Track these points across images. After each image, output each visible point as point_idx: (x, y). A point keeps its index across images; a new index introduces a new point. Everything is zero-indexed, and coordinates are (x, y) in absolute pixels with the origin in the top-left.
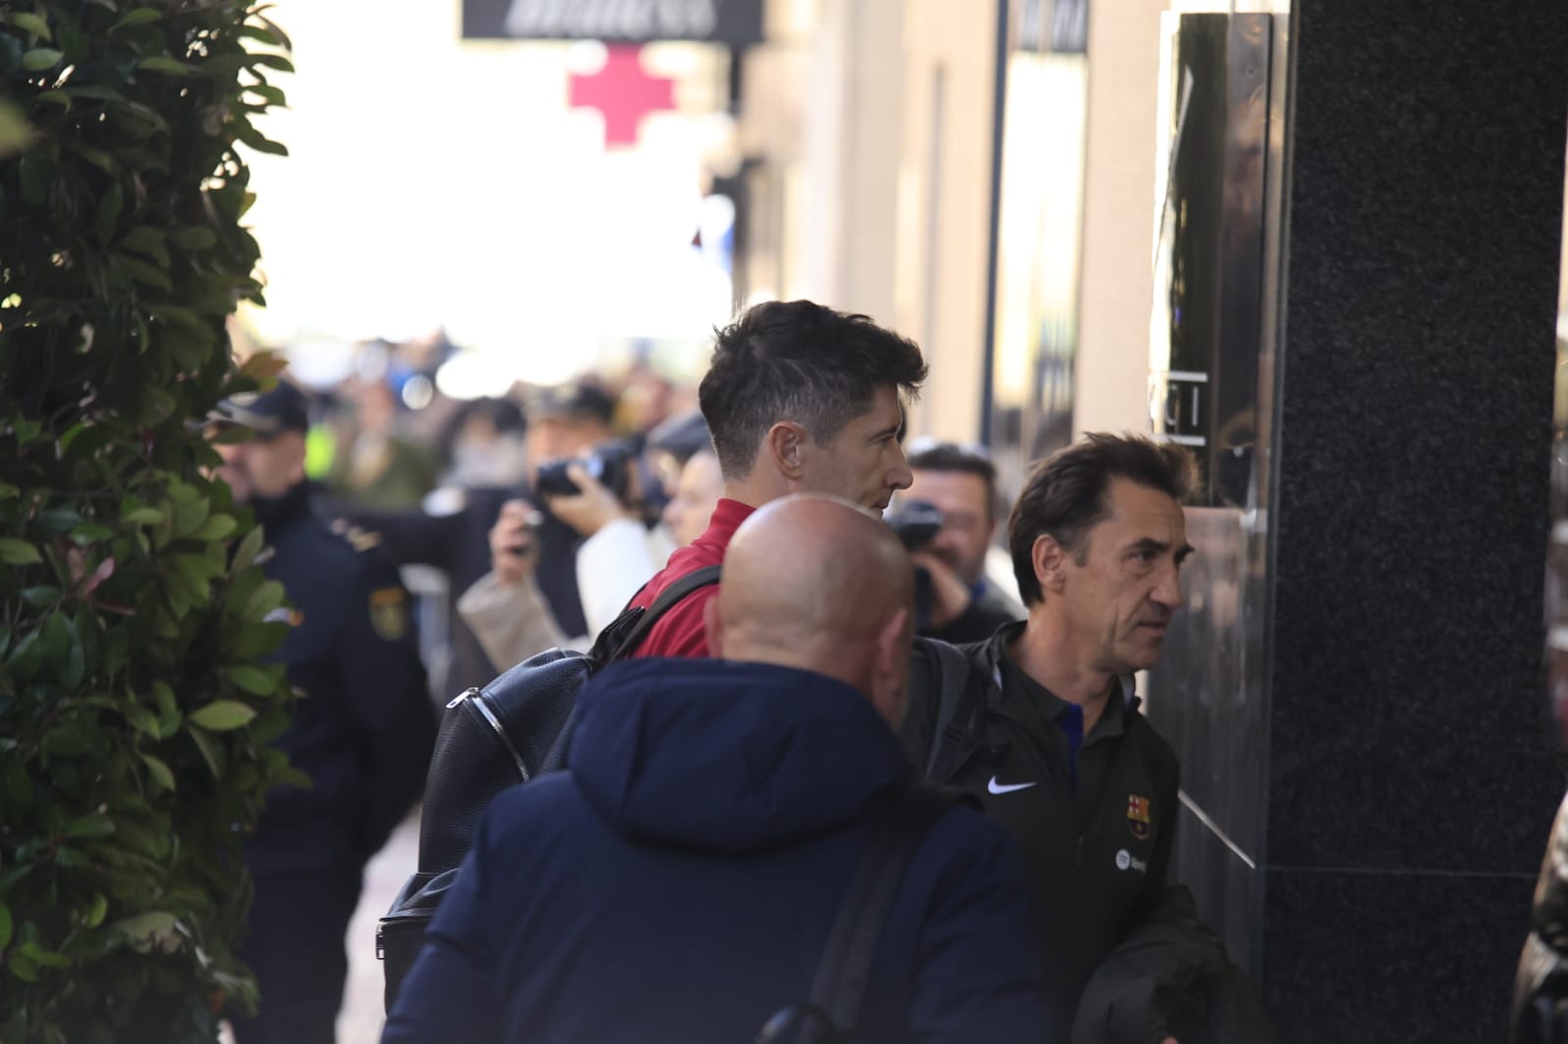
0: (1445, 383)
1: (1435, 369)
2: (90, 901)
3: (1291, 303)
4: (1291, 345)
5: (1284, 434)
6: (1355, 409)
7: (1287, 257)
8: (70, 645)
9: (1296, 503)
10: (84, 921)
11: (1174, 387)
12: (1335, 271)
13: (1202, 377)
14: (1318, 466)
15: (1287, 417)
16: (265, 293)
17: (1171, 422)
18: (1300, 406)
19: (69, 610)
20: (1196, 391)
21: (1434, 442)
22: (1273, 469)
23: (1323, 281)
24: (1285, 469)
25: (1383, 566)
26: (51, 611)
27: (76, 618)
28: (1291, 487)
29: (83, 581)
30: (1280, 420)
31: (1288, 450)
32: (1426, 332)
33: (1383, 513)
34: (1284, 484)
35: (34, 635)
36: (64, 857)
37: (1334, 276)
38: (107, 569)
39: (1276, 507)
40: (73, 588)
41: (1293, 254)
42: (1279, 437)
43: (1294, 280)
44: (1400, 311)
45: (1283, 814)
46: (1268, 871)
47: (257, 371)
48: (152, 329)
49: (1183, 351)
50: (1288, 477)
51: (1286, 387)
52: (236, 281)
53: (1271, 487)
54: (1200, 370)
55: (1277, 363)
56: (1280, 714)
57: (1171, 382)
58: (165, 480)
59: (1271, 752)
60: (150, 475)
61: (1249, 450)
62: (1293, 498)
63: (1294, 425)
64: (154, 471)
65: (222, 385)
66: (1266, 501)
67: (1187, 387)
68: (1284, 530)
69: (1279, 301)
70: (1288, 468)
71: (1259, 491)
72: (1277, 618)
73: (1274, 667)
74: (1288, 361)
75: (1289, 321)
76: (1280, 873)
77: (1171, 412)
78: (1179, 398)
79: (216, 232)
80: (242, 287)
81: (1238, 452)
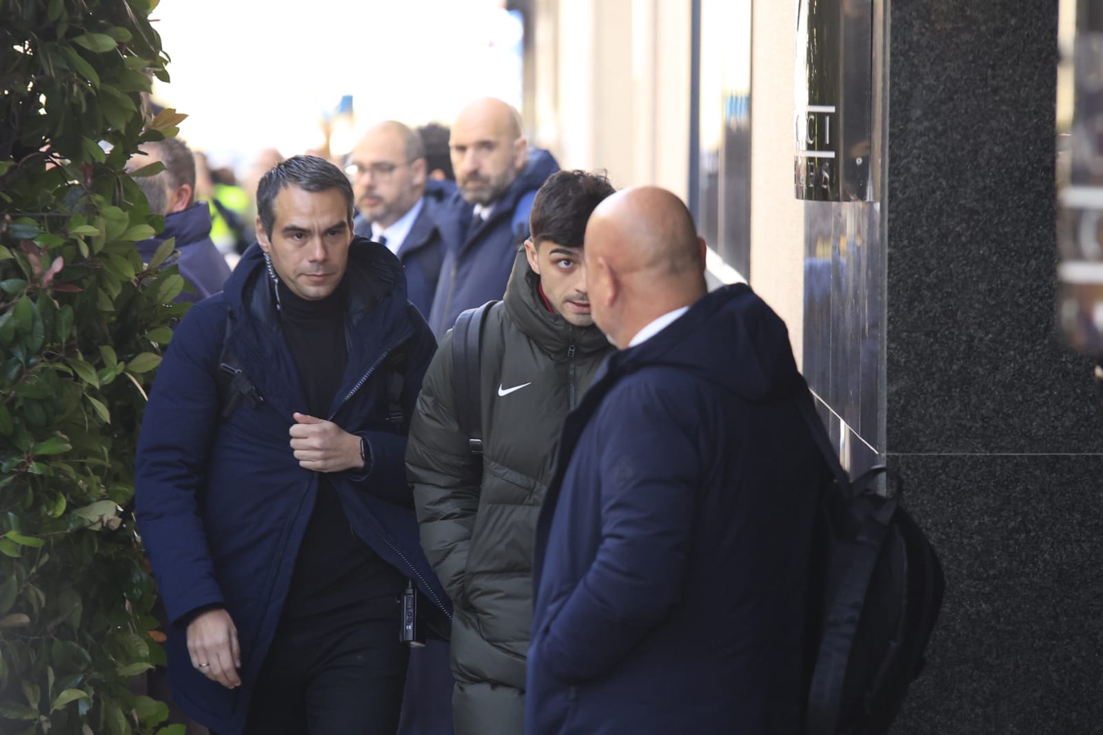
0: (1004, 108)
1: (997, 98)
2: (55, 499)
3: (892, 54)
4: (893, 85)
5: (890, 147)
6: (940, 128)
7: (889, 21)
8: (34, 319)
9: (900, 196)
10: (50, 513)
11: (812, 117)
12: (923, 30)
13: (832, 109)
14: (915, 169)
15: (891, 135)
16: (168, 68)
17: (811, 142)
18: (901, 127)
19: (33, 296)
20: (828, 118)
21: (998, 150)
22: (883, 173)
23: (915, 38)
24: (891, 173)
25: (963, 239)
26: (20, 296)
27: (38, 301)
28: (896, 185)
29: (42, 274)
30: (888, 138)
31: (893, 158)
32: (990, 72)
33: (962, 202)
34: (891, 183)
35: (9, 314)
36: (34, 468)
37: (923, 34)
38: (58, 265)
39: (886, 200)
40: (35, 280)
41: (893, 19)
42: (887, 149)
43: (894, 39)
44: (970, 58)
45: (898, 416)
46: (888, 456)
47: (165, 123)
48: (89, 97)
49: (818, 92)
50: (894, 178)
51: (890, 114)
52: (147, 62)
53: (883, 185)
54: (830, 104)
55: (884, 98)
56: (893, 345)
57: (810, 113)
58: (99, 202)
59: (888, 373)
60: (89, 199)
61: (866, 160)
62: (898, 193)
63: (897, 141)
64: (92, 196)
65: (140, 135)
66: (879, 195)
67: (821, 116)
68: (892, 216)
69: (884, 53)
70: (894, 172)
71: (874, 188)
72: (889, 277)
73: (888, 312)
74: (891, 95)
75: (892, 67)
76: (897, 457)
77: (811, 134)
78: (816, 125)
79: (132, 29)
80: (151, 66)
81: (859, 161)
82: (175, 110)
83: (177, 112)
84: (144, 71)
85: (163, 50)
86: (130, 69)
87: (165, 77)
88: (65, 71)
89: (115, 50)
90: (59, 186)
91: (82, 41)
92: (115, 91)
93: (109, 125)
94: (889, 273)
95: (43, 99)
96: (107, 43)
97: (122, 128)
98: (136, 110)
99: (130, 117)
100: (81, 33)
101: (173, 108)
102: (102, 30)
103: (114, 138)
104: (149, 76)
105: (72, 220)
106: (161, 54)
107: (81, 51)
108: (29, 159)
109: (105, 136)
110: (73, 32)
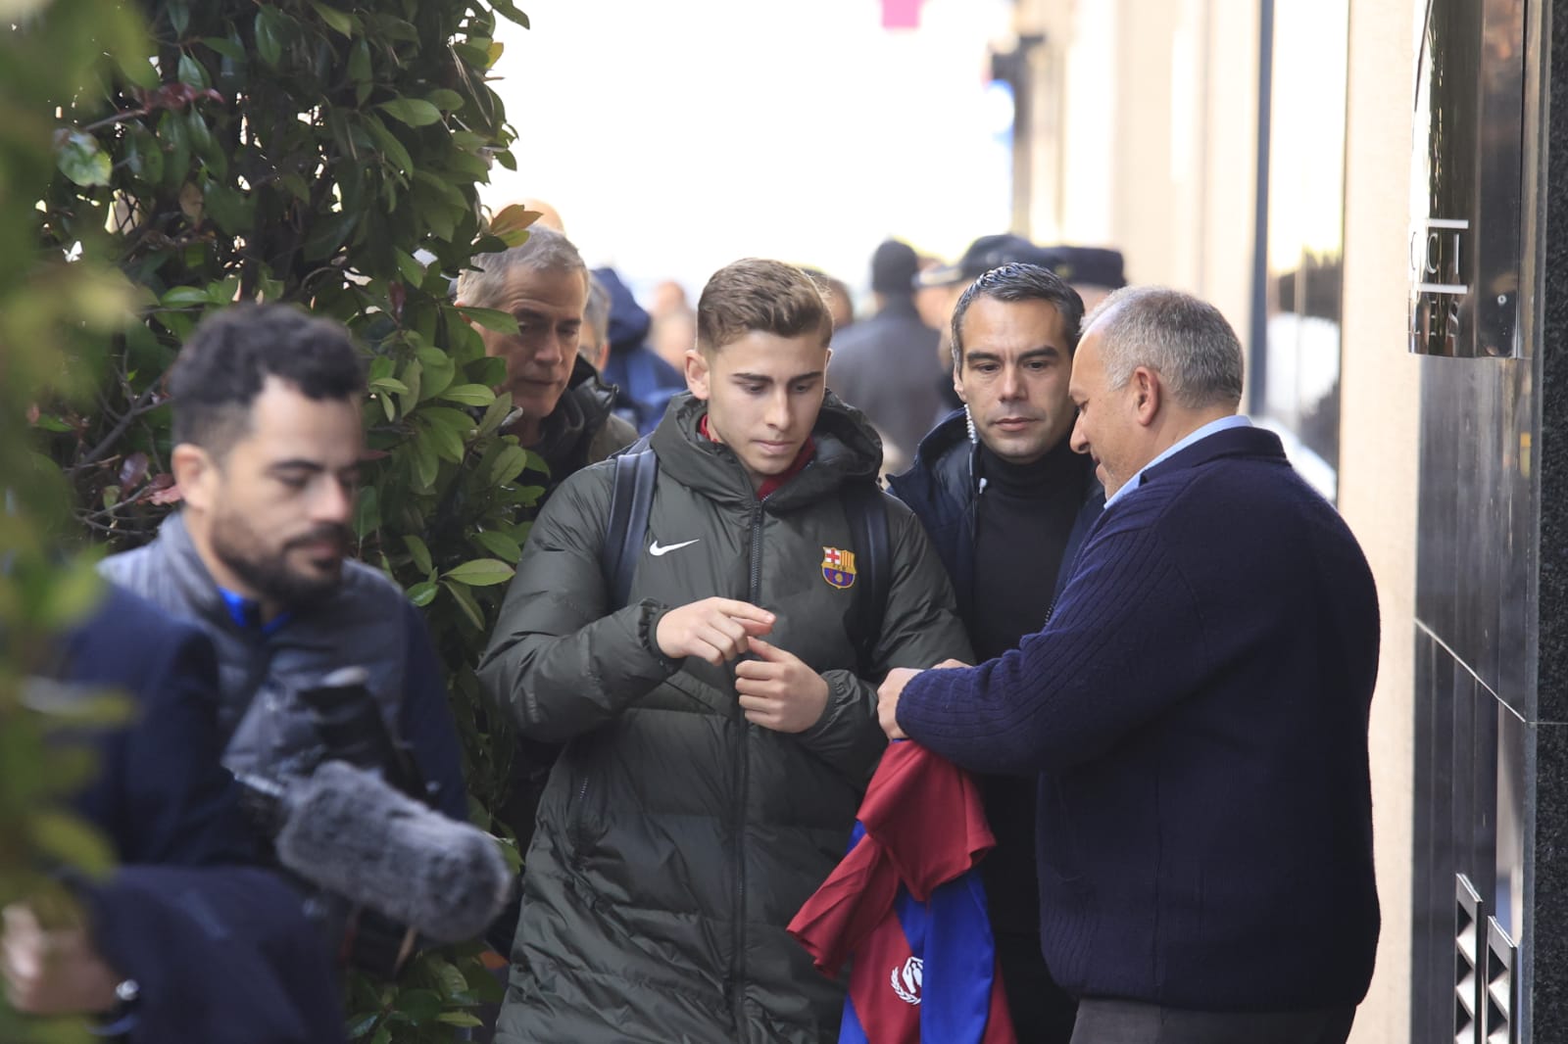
3: (1552, 146)
4: (1553, 191)
5: (1547, 280)
7: (1548, 99)
9: (1560, 350)
11: (1436, 235)
13: (1463, 224)
15: (1549, 263)
16: (514, 148)
17: (1433, 271)
18: (1564, 251)
20: (1457, 237)
22: (1536, 317)
24: (1549, 317)
28: (1555, 334)
30: (1544, 267)
31: (1551, 296)
34: (1548, 331)
39: (1541, 356)
41: (1554, 96)
42: (1543, 285)
43: (1555, 124)
45: (1554, 667)
46: (1539, 726)
47: (508, 225)
48: (400, 189)
49: (1445, 200)
50: (1554, 325)
51: (1548, 232)
52: (485, 140)
53: (1536, 335)
54: (1461, 218)
55: (1539, 209)
56: (1548, 566)
57: (1431, 230)
58: (413, 341)
59: (1540, 606)
60: (400, 336)
61: (1513, 297)
62: (1558, 346)
63: (1557, 272)
64: (404, 332)
65: (473, 242)
66: (1530, 348)
67: (1447, 234)
68: (1550, 379)
69: (1540, 145)
70: (1552, 316)
71: (1524, 339)
72: (1543, 468)
73: (1542, 518)
74: (1550, 206)
75: (1551, 165)
76: (1555, 726)
77: (1433, 259)
78: (1440, 247)
79: (463, 92)
80: (491, 145)
81: (1502, 300)
82: (523, 206)
83: (526, 209)
84: (480, 151)
85: (508, 122)
86: (461, 149)
87: (510, 162)
88: (371, 151)
89: (439, 122)
90: (357, 314)
91: (392, 108)
92: (440, 183)
93: (427, 228)
94: (1544, 462)
95: (336, 190)
96: (428, 113)
97: (448, 235)
98: (469, 209)
99: (460, 218)
100: (391, 97)
101: (520, 204)
102: (422, 94)
103: (435, 246)
104: (486, 158)
105: (374, 364)
106: (504, 127)
107: (390, 123)
108: (315, 275)
109: (425, 243)
110: (380, 96)
